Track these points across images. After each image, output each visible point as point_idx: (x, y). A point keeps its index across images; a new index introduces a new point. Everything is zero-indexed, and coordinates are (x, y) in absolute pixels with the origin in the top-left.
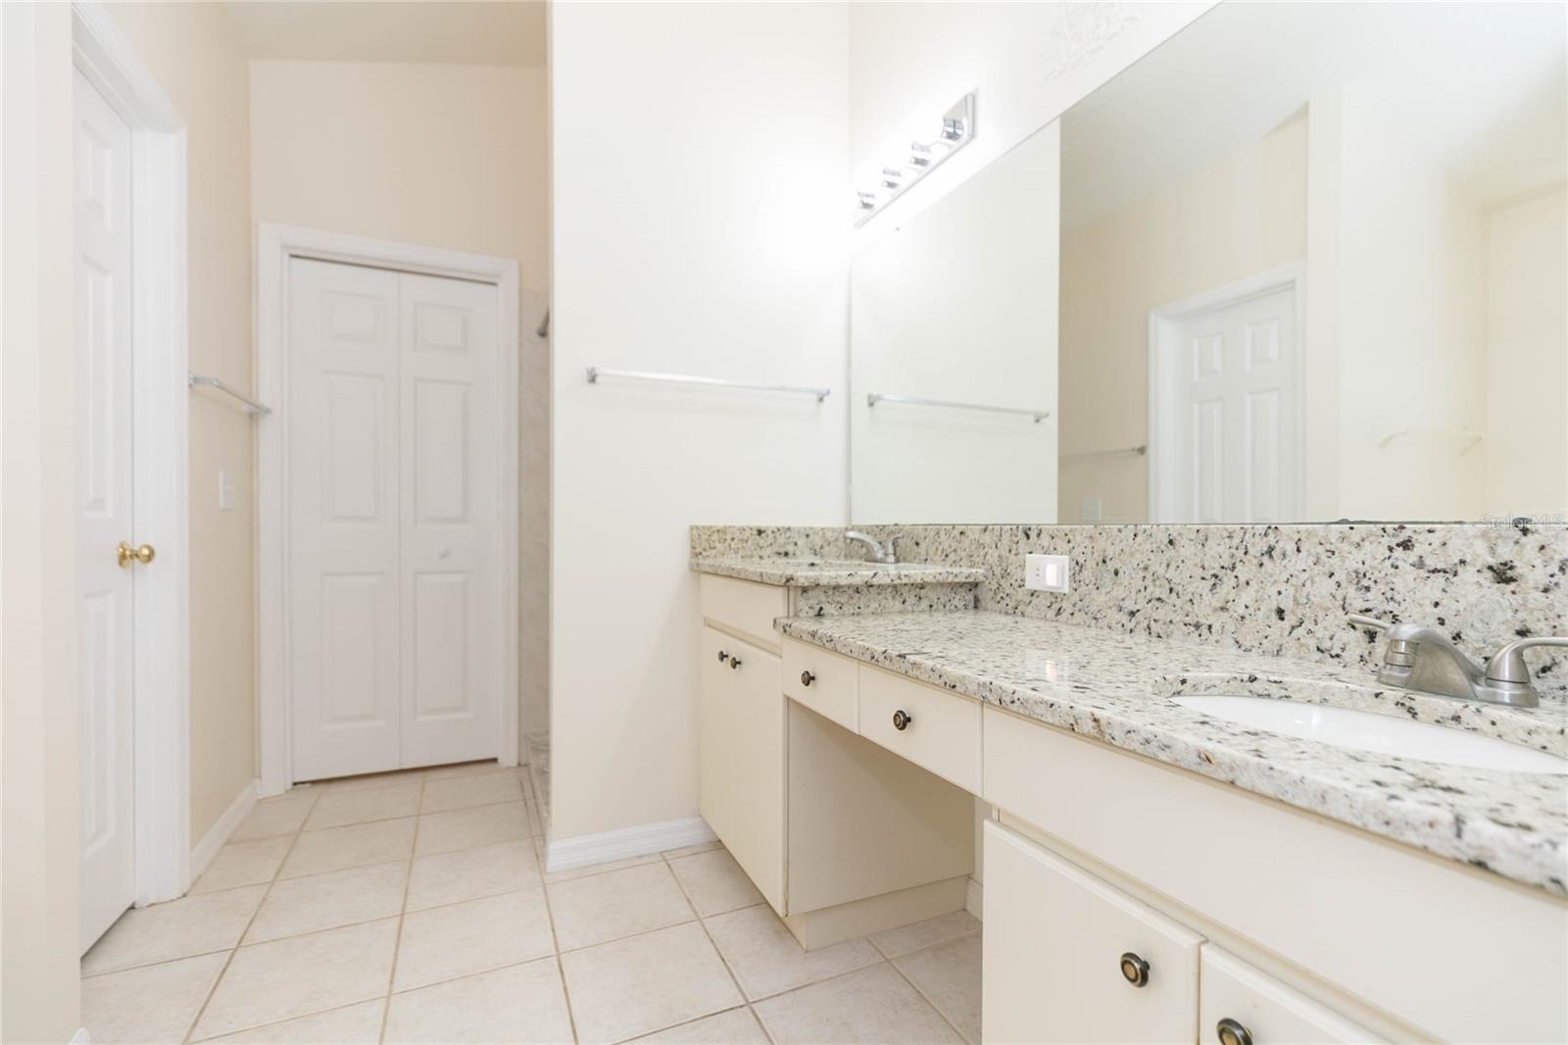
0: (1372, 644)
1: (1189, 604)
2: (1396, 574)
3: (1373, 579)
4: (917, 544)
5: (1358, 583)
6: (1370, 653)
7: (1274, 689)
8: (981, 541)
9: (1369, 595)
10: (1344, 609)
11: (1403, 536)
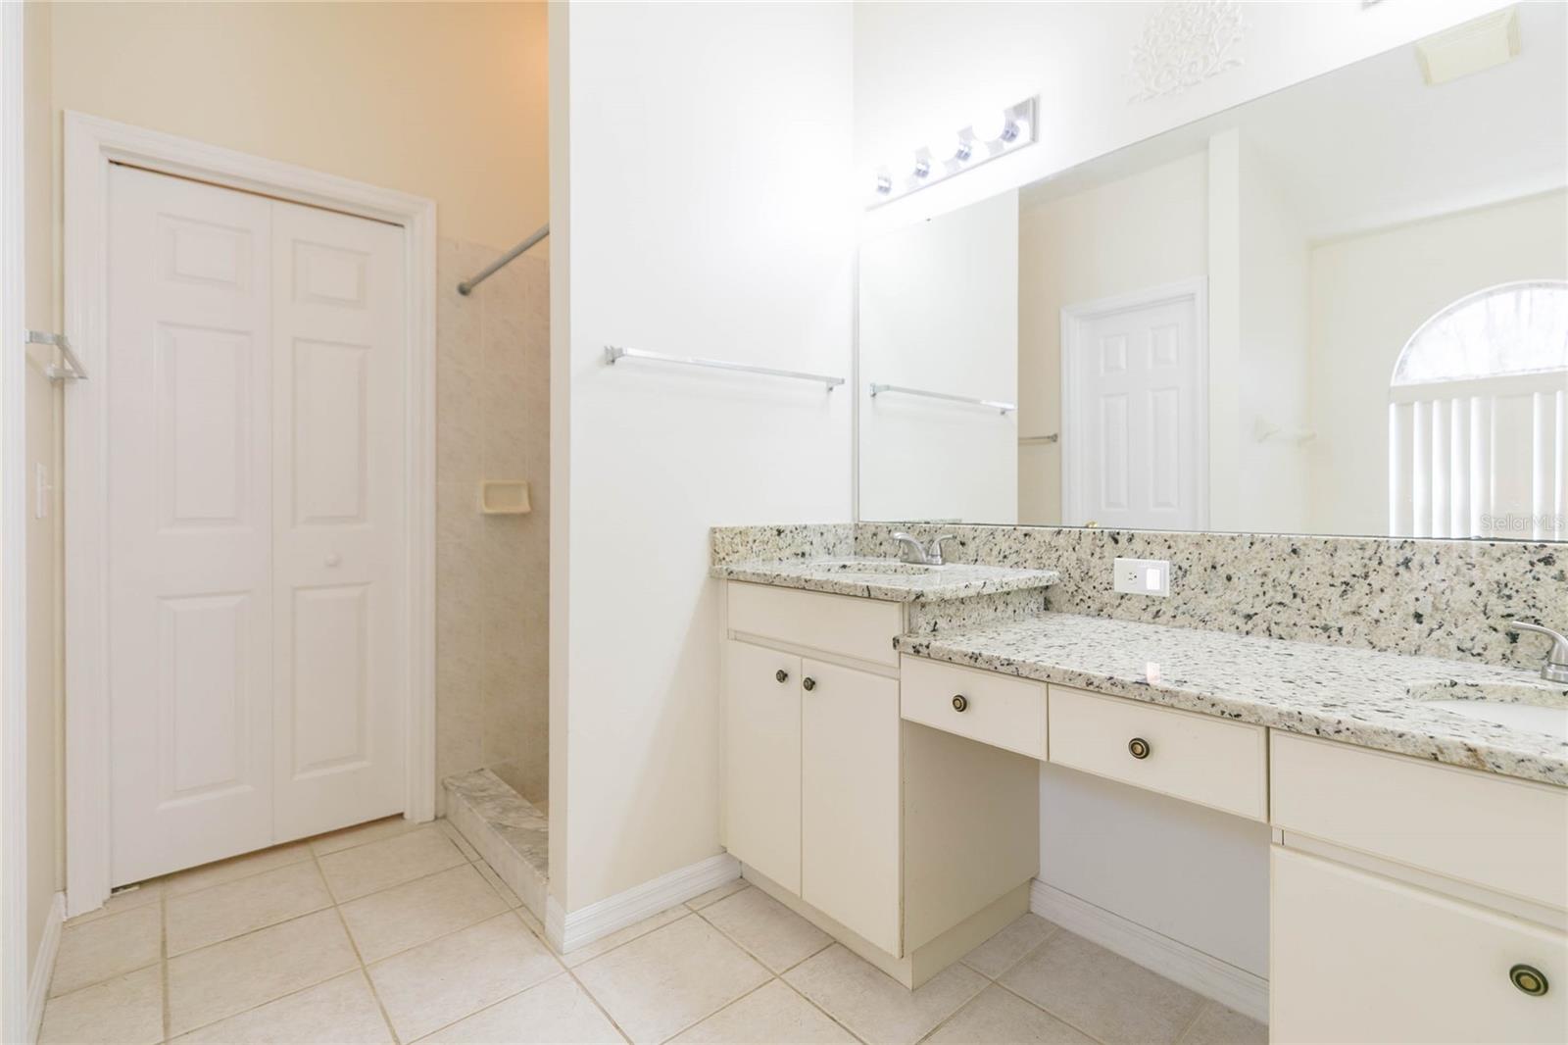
0: (1514, 644)
1: (1317, 608)
2: (1538, 585)
3: (1515, 588)
4: (963, 544)
5: (1499, 592)
6: (1512, 652)
7: (1471, 692)
8: (1053, 544)
9: (1510, 603)
10: (1485, 614)
11: (1544, 554)
